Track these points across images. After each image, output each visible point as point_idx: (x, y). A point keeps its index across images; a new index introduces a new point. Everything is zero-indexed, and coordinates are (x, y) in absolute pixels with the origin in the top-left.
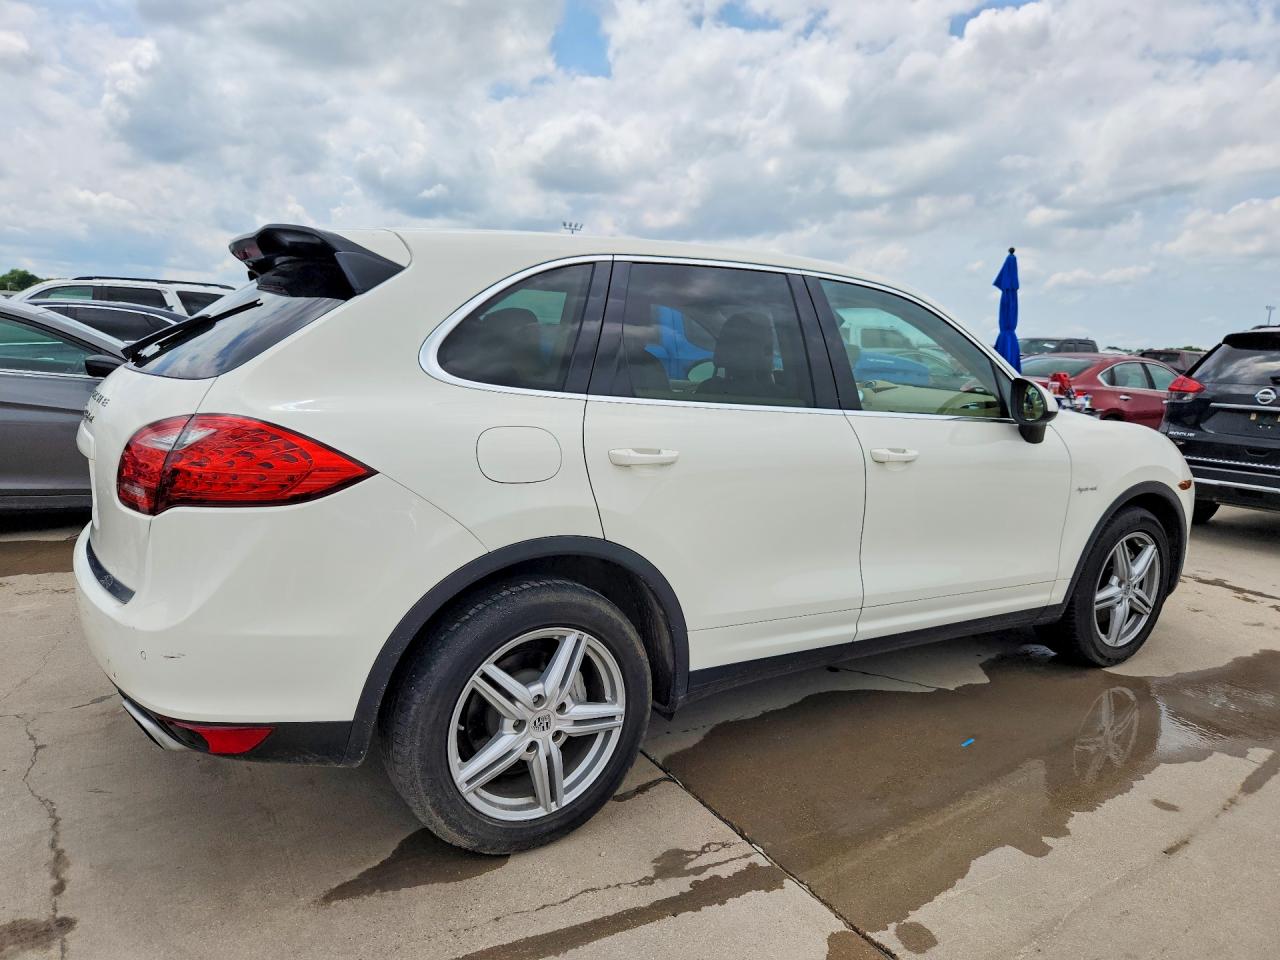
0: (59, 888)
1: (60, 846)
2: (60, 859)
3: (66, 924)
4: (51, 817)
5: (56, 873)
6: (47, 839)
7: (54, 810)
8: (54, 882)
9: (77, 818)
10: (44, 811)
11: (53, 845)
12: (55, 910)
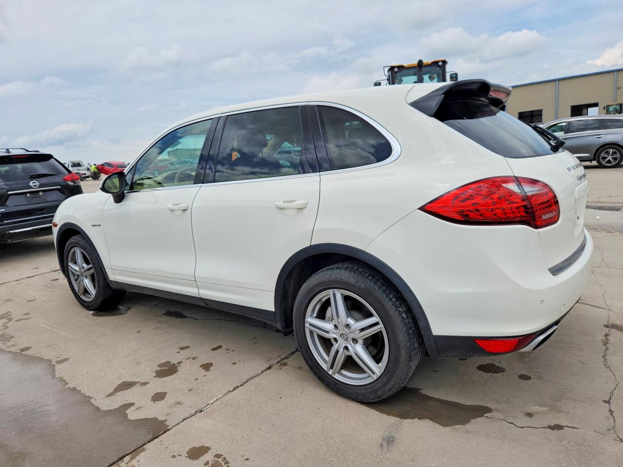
0: (606, 335)
1: (604, 347)
2: (605, 344)
3: (607, 326)
4: (606, 360)
5: (607, 340)
6: (609, 352)
7: (604, 362)
8: (608, 337)
9: (595, 355)
10: (609, 364)
11: (607, 349)
12: (609, 330)
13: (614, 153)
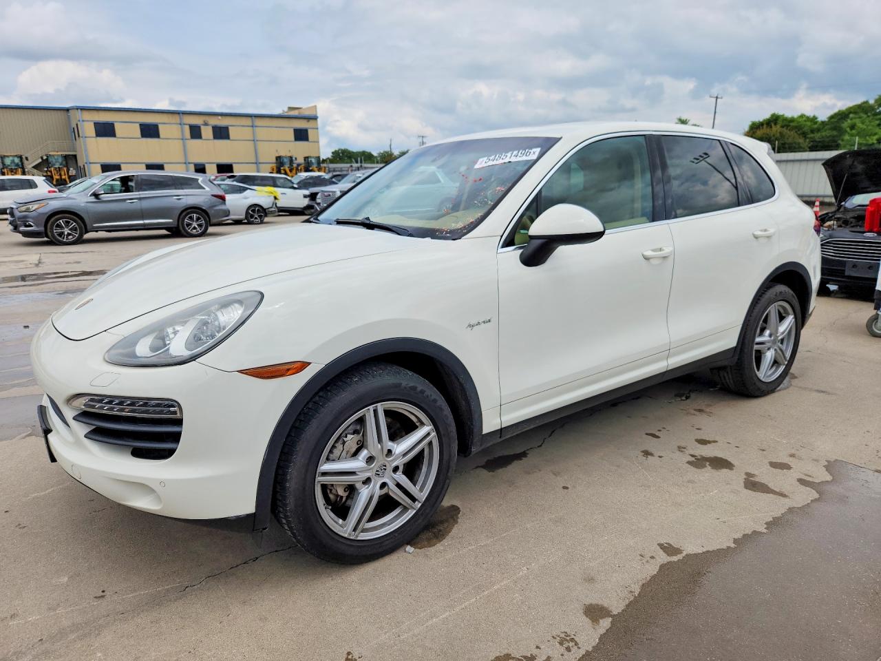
13: (198, 219)
